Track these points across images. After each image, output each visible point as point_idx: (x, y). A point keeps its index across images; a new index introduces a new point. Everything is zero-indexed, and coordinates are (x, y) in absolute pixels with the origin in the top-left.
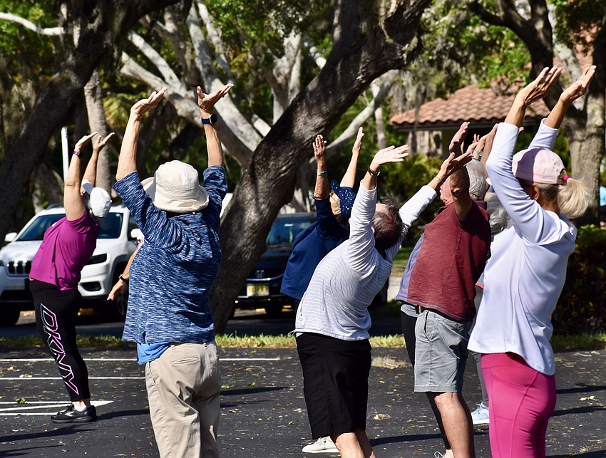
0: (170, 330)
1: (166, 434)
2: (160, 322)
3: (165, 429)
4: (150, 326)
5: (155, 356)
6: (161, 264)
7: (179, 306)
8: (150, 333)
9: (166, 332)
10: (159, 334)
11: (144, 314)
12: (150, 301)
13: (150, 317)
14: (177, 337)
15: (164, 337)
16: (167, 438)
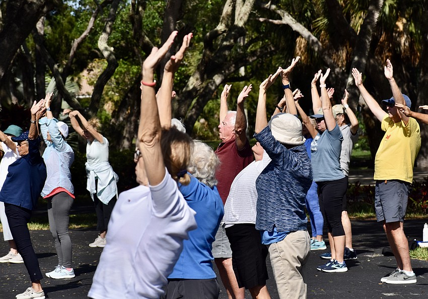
0: (291, 223)
1: (286, 288)
2: (284, 218)
3: (286, 285)
4: (278, 220)
5: (281, 239)
6: (285, 181)
7: (294, 207)
8: (278, 225)
9: (289, 224)
10: (284, 226)
11: (272, 213)
12: (277, 205)
13: (277, 215)
14: (296, 227)
15: (289, 228)
16: (287, 291)
